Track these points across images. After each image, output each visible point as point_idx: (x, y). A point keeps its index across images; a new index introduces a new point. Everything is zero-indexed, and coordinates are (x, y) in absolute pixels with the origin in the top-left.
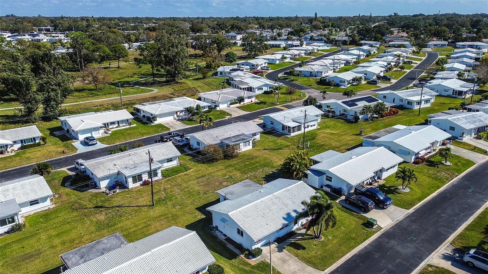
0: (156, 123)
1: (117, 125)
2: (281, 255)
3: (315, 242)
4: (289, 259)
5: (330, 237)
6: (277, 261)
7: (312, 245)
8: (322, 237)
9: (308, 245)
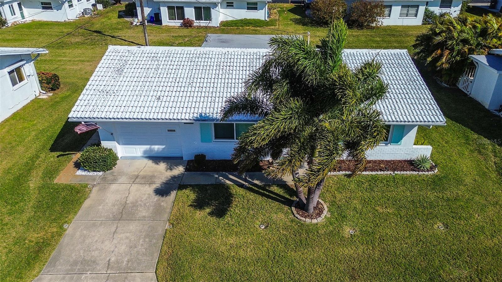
2: (147, 195)
3: (281, 216)
4: (144, 217)
5: (348, 230)
6: (110, 204)
7: (257, 219)
8: (319, 215)
9: (248, 213)
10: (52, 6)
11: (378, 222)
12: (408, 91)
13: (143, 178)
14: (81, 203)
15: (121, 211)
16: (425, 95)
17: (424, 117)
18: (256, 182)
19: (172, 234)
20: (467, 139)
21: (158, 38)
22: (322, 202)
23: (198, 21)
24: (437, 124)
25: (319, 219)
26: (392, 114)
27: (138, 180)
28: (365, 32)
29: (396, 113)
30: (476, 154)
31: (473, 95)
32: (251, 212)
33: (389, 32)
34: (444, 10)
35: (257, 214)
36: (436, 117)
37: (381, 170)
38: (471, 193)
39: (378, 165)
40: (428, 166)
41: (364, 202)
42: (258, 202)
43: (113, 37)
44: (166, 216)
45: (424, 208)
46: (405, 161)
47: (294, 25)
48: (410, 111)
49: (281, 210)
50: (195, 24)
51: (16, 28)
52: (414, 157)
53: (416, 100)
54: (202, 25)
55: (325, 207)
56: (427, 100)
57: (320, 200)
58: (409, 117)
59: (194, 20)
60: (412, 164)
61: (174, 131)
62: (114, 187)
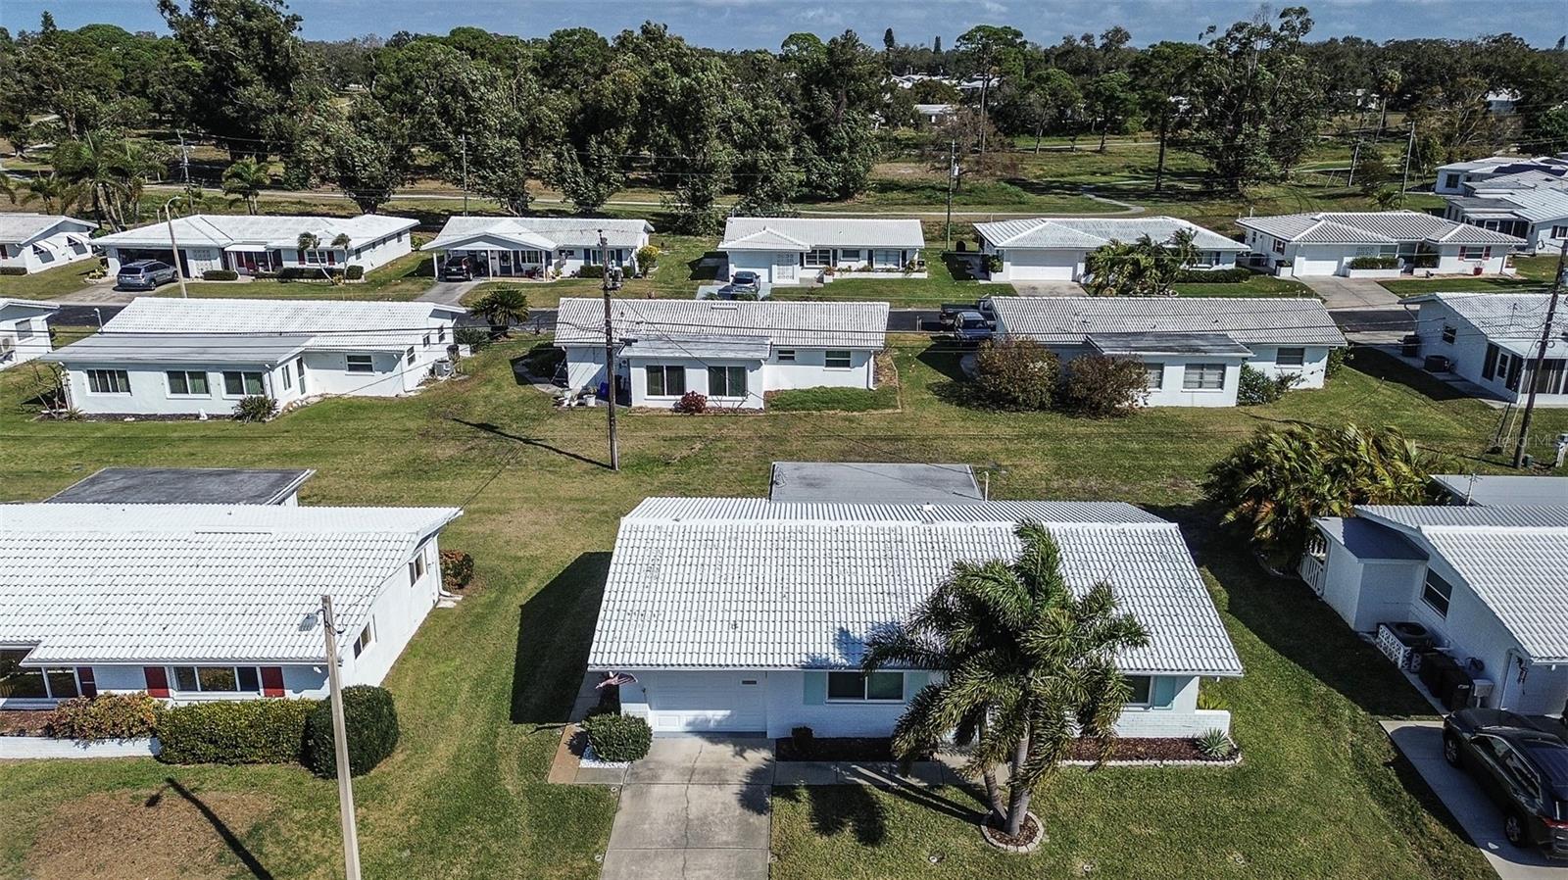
0: (996, 278)
1: (864, 263)
2: (720, 805)
3: (963, 840)
4: (726, 843)
5: (1082, 863)
6: (661, 821)
7: (923, 846)
8: (1030, 838)
9: (905, 837)
10: (373, 363)
11: (1131, 850)
12: (1179, 611)
13: (704, 774)
14: (611, 819)
15: (683, 833)
16: (1207, 619)
17: (1205, 661)
18: (914, 781)
19: (782, 871)
20: (1306, 694)
21: (631, 443)
22: (1034, 817)
23: (715, 398)
24: (1228, 674)
25: (1031, 846)
26: (1149, 657)
27: (696, 777)
28: (1106, 425)
29: (1155, 653)
30: (1318, 726)
31: (1328, 598)
32: (911, 835)
33: (1160, 426)
34: (1289, 370)
35: (921, 838)
36: (1226, 661)
37: (1138, 758)
38: (1296, 801)
39: (1133, 748)
40: (1224, 750)
41: (1108, 817)
42: (920, 817)
43: (527, 441)
44: (763, 842)
45: (1214, 827)
46: (1183, 740)
47: (937, 405)
48: (1181, 650)
49: (963, 832)
50: (708, 404)
51: (296, 418)
52: (1198, 731)
53: (1192, 629)
54: (724, 405)
55: (1040, 825)
56: (1212, 629)
57: (1030, 814)
58: (1178, 661)
59: (707, 394)
60: (1195, 747)
61: (755, 682)
62: (657, 790)
